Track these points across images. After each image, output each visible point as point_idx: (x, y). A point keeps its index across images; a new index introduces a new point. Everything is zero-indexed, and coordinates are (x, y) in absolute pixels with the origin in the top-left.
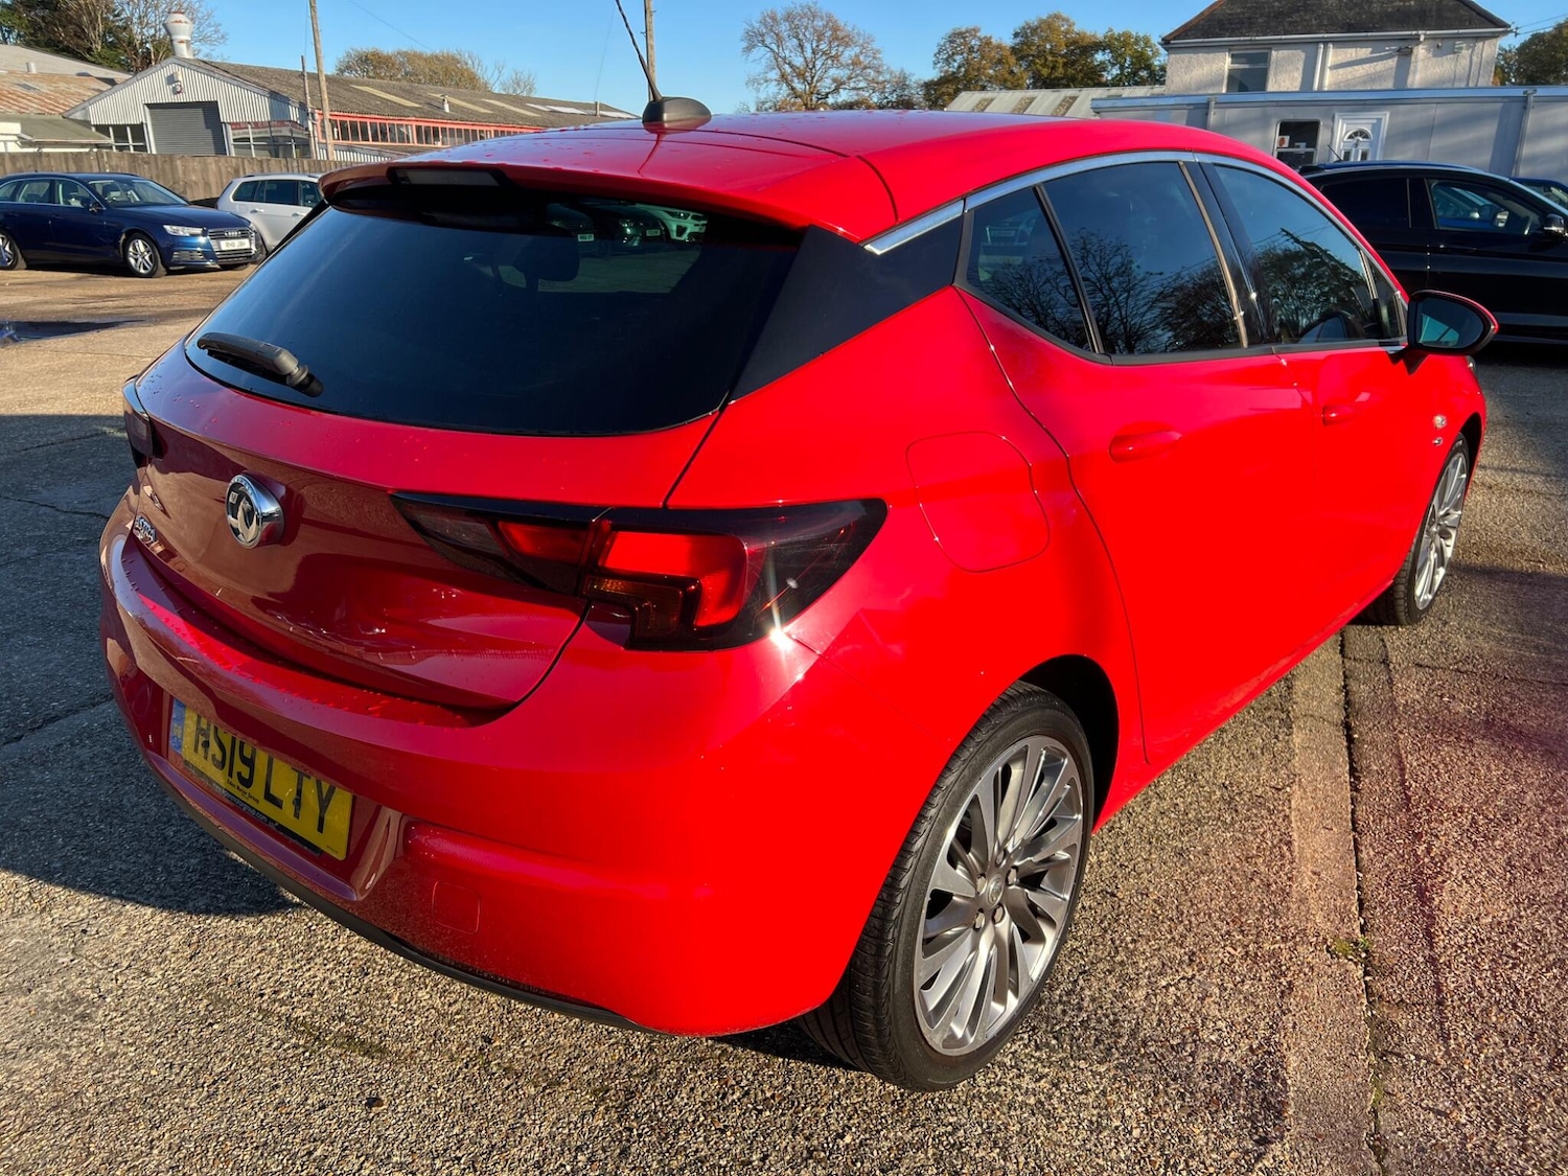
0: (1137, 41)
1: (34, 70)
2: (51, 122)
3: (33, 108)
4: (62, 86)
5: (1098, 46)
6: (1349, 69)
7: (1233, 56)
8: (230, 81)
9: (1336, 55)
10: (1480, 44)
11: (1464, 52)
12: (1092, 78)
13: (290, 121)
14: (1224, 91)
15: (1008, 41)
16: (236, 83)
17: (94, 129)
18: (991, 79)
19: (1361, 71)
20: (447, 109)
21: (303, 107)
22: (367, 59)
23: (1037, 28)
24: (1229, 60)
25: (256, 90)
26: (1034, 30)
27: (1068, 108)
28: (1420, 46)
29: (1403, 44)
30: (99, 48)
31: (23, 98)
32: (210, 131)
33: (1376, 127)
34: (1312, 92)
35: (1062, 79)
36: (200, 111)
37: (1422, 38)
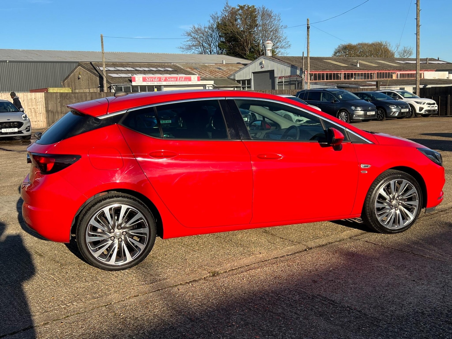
1: (224, 63)
2: (223, 80)
3: (219, 75)
4: (230, 68)
8: (279, 62)
13: (297, 75)
16: (281, 63)
17: (236, 82)
20: (358, 66)
21: (301, 69)
22: (346, 48)
25: (287, 65)
30: (248, 53)
31: (217, 72)
32: (271, 80)
36: (269, 73)
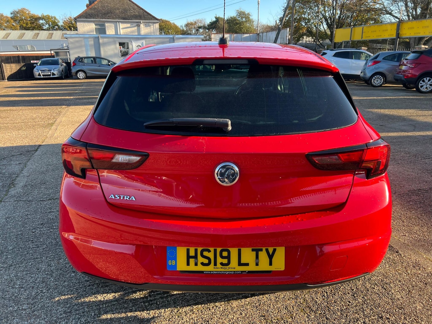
0: (52, 17)
5: (40, 18)
6: (126, 29)
7: (95, 24)
9: (122, 26)
10: (155, 24)
11: (152, 26)
12: (40, 28)
14: (95, 34)
15: (9, 16)
18: (6, 27)
19: (129, 30)
23: (18, 12)
24: (94, 25)
26: (17, 13)
27: (37, 36)
28: (142, 24)
29: (138, 24)
33: (142, 44)
34: (118, 35)
35: (31, 27)
37: (142, 22)
